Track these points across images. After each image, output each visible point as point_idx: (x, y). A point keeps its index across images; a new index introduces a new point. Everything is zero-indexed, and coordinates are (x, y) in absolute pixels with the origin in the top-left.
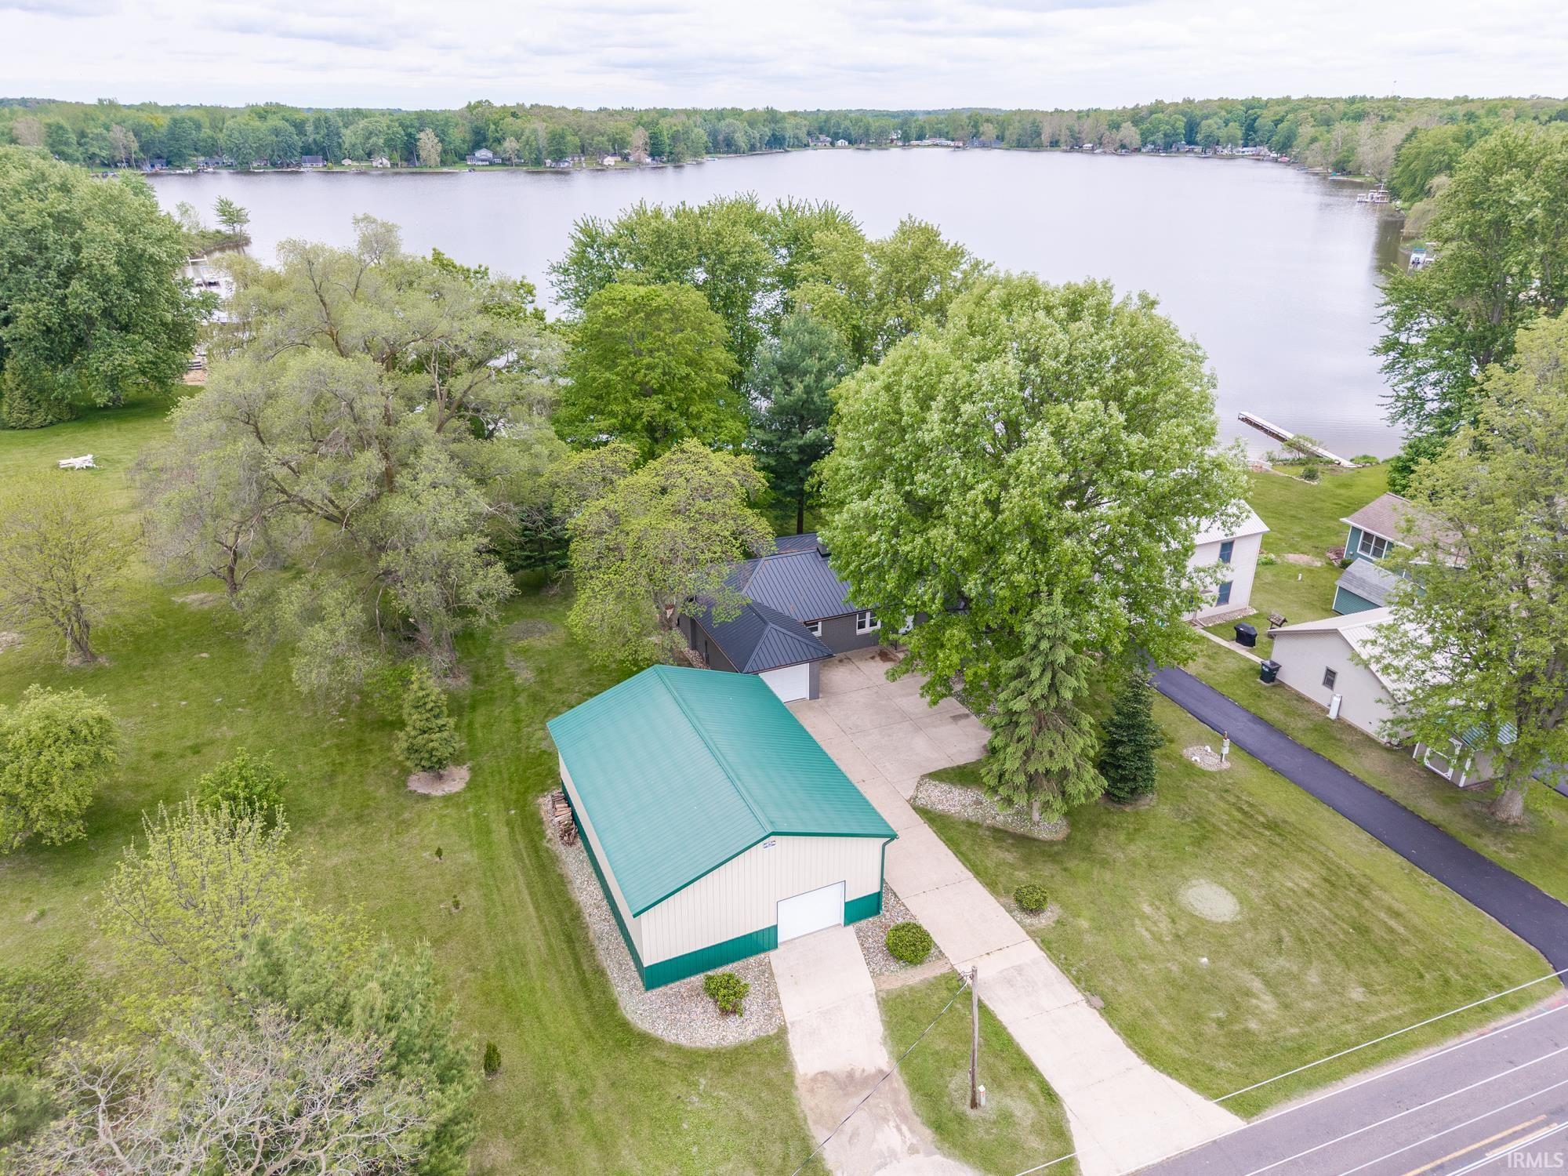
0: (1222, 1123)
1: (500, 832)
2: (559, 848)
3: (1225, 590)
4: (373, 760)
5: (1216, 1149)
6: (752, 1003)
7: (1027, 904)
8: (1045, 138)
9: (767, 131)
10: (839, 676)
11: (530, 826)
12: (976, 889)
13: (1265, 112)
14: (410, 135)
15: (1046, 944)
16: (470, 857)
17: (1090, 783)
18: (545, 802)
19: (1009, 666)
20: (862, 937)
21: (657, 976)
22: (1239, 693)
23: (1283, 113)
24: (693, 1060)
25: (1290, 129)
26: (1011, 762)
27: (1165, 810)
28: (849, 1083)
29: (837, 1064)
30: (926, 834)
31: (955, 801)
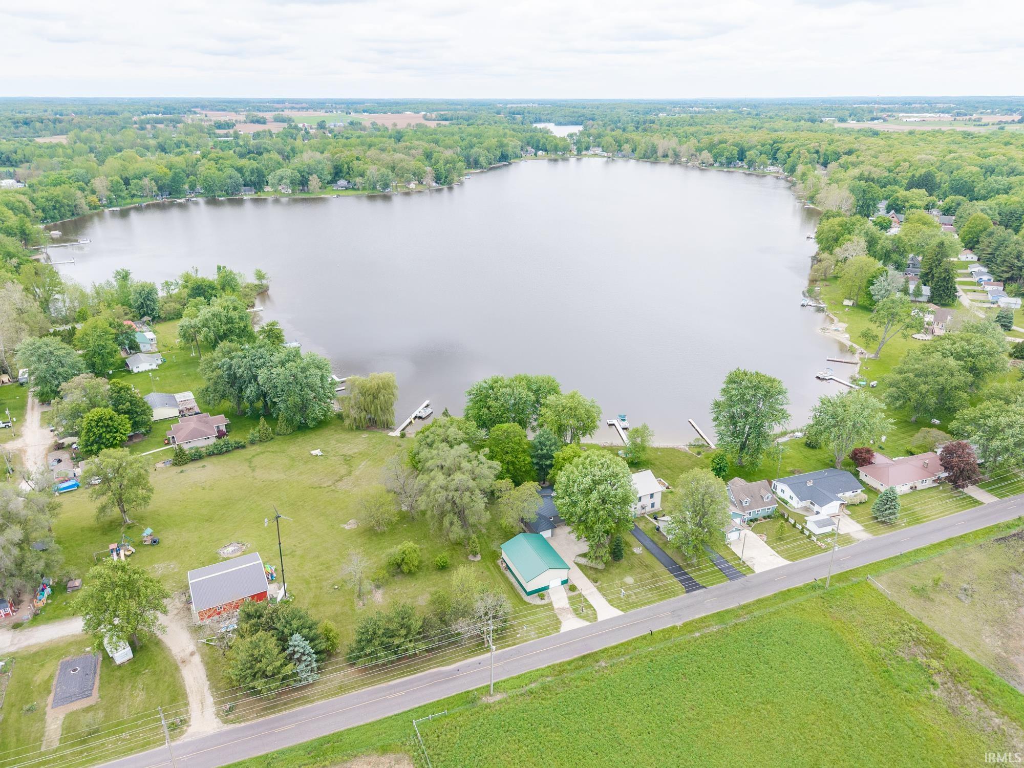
0: (621, 613)
1: (492, 568)
2: (505, 572)
3: (653, 505)
4: (459, 552)
5: (619, 617)
6: (546, 598)
7: (595, 581)
8: (660, 153)
9: (498, 154)
10: (558, 531)
11: (497, 567)
12: (586, 578)
13: (783, 145)
14: (303, 176)
15: (597, 589)
16: (487, 573)
17: (608, 557)
18: (499, 562)
19: (592, 535)
20: (564, 587)
21: (529, 594)
22: (650, 534)
23: (792, 148)
24: (537, 606)
25: (794, 161)
26: (592, 554)
27: (625, 562)
28: (563, 609)
29: (561, 606)
30: (577, 568)
31: (583, 561)
